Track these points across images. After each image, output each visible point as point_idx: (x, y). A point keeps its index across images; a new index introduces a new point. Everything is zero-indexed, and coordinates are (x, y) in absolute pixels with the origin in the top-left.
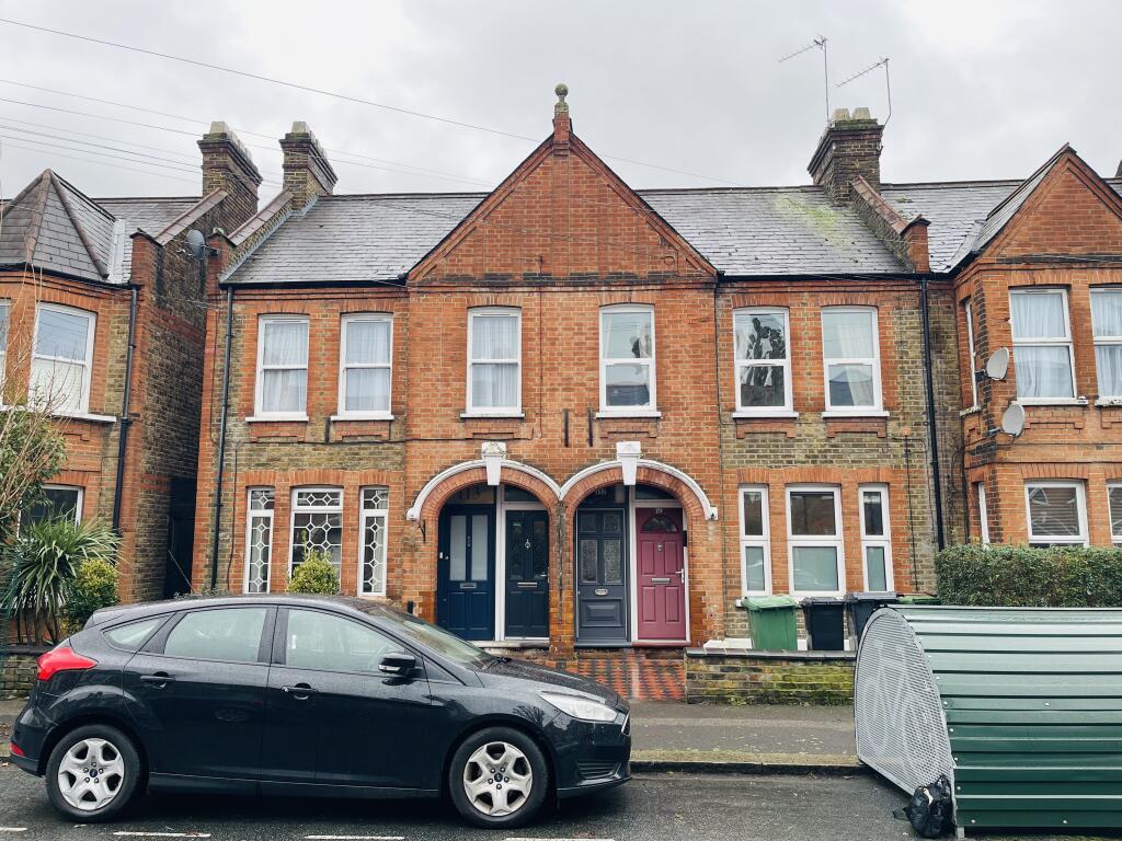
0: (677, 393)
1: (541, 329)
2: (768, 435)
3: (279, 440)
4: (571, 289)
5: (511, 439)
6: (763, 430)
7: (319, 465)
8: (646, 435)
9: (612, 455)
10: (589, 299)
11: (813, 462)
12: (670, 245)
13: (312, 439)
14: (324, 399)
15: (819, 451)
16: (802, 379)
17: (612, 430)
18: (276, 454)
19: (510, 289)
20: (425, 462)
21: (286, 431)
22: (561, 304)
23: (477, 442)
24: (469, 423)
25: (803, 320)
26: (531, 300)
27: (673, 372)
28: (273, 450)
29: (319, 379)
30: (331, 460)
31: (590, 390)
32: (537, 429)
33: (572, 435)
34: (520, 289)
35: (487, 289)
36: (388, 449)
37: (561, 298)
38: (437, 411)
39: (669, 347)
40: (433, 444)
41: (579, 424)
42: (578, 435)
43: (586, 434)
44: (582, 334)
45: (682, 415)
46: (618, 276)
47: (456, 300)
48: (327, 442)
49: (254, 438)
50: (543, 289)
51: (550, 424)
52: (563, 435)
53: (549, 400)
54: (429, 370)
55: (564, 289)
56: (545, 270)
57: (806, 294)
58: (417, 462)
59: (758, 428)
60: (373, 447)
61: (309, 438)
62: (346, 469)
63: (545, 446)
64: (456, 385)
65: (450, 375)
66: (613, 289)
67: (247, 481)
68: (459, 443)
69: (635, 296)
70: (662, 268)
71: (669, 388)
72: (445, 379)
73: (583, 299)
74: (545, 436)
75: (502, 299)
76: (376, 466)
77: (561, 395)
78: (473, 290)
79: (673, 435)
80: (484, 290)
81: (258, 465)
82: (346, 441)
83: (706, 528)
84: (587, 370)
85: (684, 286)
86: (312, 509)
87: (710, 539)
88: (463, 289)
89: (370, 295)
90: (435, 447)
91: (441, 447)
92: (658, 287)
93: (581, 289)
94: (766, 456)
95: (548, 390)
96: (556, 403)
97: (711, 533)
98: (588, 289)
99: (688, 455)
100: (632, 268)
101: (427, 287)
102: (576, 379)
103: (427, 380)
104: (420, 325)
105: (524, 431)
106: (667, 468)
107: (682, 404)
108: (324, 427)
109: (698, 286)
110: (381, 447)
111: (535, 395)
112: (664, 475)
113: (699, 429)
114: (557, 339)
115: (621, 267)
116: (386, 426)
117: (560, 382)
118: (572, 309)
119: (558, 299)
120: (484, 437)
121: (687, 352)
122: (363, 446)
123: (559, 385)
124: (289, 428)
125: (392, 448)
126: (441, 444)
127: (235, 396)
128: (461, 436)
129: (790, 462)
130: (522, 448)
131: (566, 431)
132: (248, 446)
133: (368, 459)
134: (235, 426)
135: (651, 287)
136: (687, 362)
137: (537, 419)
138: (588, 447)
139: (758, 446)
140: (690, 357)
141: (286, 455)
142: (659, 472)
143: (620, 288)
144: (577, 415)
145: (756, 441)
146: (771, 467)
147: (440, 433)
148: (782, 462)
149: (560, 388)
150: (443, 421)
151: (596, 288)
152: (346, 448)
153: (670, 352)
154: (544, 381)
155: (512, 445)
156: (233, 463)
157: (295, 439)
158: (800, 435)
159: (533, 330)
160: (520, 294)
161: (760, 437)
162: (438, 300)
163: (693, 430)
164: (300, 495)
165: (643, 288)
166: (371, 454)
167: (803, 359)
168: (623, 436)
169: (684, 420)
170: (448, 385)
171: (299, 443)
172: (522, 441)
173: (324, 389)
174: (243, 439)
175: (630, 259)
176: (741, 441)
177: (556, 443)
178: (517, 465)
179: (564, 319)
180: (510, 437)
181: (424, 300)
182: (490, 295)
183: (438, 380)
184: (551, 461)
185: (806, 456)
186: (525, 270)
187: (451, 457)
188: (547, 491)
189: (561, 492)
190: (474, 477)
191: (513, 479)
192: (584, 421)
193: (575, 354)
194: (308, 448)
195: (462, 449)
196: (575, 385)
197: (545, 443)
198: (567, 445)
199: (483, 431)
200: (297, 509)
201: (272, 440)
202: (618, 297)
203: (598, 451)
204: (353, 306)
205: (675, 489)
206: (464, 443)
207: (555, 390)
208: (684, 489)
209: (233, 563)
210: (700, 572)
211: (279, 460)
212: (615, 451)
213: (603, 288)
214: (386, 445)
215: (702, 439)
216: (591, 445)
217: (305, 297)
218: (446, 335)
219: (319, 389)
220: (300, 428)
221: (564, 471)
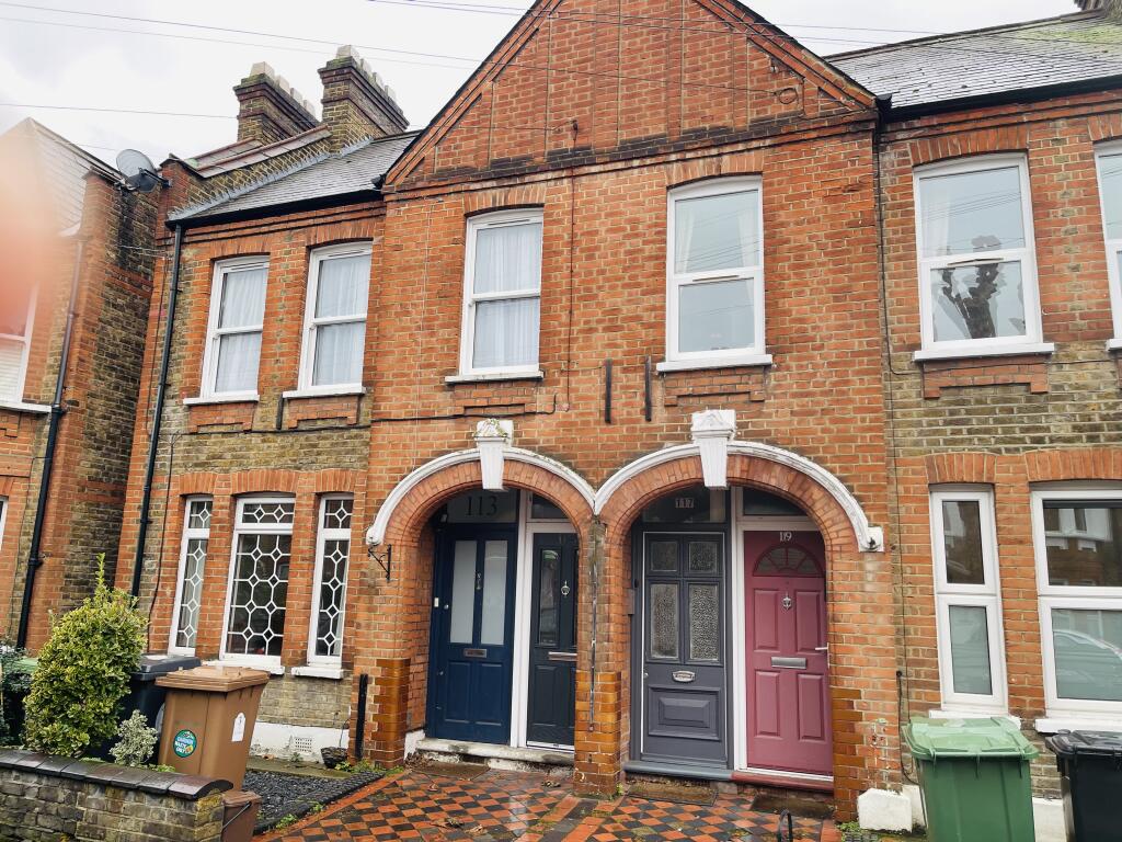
0: (801, 321)
1: (573, 235)
2: (990, 391)
3: (222, 429)
4: (620, 165)
5: (521, 414)
6: (978, 380)
7: (267, 463)
8: (745, 398)
9: (685, 436)
10: (650, 178)
11: (1091, 439)
12: (789, 70)
13: (261, 428)
14: (280, 369)
15: (1103, 418)
16: (1061, 279)
17: (685, 391)
18: (217, 449)
19: (527, 179)
20: (395, 454)
21: (230, 416)
22: (604, 193)
23: (470, 421)
24: (459, 391)
25: (1058, 169)
26: (560, 191)
27: (795, 285)
28: (215, 444)
29: (274, 342)
30: (281, 456)
31: (650, 326)
32: (561, 396)
33: (617, 404)
34: (542, 177)
35: (494, 184)
36: (356, 437)
37: (606, 182)
38: (415, 375)
39: (787, 241)
40: (408, 425)
41: (629, 384)
42: (626, 404)
43: (640, 401)
44: (637, 235)
45: (812, 358)
46: (699, 134)
47: (449, 206)
48: (279, 431)
49: (193, 427)
50: (577, 171)
51: (582, 387)
52: (603, 402)
53: (582, 348)
54: (407, 313)
55: (610, 167)
56: (582, 142)
57: (1060, 122)
58: (384, 454)
59: (967, 377)
60: (335, 435)
61: (258, 426)
62: (299, 469)
63: (575, 424)
64: (444, 333)
65: (436, 319)
66: (689, 155)
67: (182, 487)
68: (444, 423)
69: (727, 164)
70: (775, 110)
71: (787, 313)
72: (428, 326)
73: (643, 179)
74: (575, 407)
75: (515, 196)
76: (338, 464)
77: (601, 337)
78: (473, 187)
79: (795, 395)
80: (489, 184)
81: (196, 465)
82: (303, 426)
83: (861, 567)
84: (644, 293)
85: (814, 134)
86: (259, 528)
87: (868, 588)
88: (458, 188)
89: (343, 217)
90: (411, 431)
91: (420, 430)
92: (768, 142)
93: (636, 163)
94: (987, 431)
95: (580, 331)
96: (593, 352)
97: (870, 577)
98: (648, 161)
99: (824, 431)
100: (720, 119)
101: (410, 193)
102: (626, 310)
103: (403, 329)
104: (398, 248)
105: (541, 399)
106: (782, 455)
107: (813, 339)
108: (276, 409)
109: (843, 130)
110: (346, 434)
111: (561, 341)
112: (778, 469)
113: (847, 382)
114: (597, 248)
115: (704, 119)
116: (354, 403)
117: (600, 316)
118: (622, 198)
119: (602, 184)
120: (481, 412)
121: (821, 247)
122: (324, 433)
123: (599, 321)
124: (233, 411)
125: (361, 436)
126: (418, 425)
127: (178, 371)
128: (447, 413)
129: (1040, 440)
130: (538, 428)
131: (608, 398)
132: (187, 439)
133: (329, 453)
134: (174, 411)
135: (755, 144)
136: (822, 264)
137: (563, 379)
138: (644, 424)
139: (968, 412)
140: (826, 254)
141: (229, 450)
142: (769, 463)
143: (700, 153)
144: (625, 370)
145: (964, 402)
146: (998, 451)
147: (417, 407)
148: (1022, 440)
149: (600, 327)
150: (424, 390)
151: (661, 159)
152: (302, 438)
153: (790, 250)
154: (575, 318)
155: (523, 422)
156: (168, 463)
157: (240, 428)
158: (1061, 387)
159: (559, 237)
160: (543, 185)
161: (973, 394)
162: (421, 209)
163: (835, 384)
164: (248, 508)
165: (741, 147)
166: (332, 444)
167: (1060, 242)
168: (702, 401)
169: (815, 366)
170: (432, 334)
171: (246, 432)
172: (537, 417)
173: (282, 355)
174: (182, 429)
175: (720, 104)
176: (933, 404)
177: (591, 418)
178: (527, 455)
179: (607, 215)
180: (519, 410)
181: (405, 211)
182: (497, 191)
183: (419, 328)
184: (582, 448)
185: (1075, 428)
186: (551, 146)
187: (431, 446)
188: (575, 498)
189: (598, 499)
190: (463, 477)
191: (522, 478)
192: (637, 379)
193: (625, 270)
194: (255, 439)
195: (448, 433)
196: (625, 319)
197: (573, 419)
198: (608, 421)
199: (479, 403)
200: (242, 527)
201: (215, 429)
202: (699, 168)
203: (661, 428)
204: (323, 235)
205: (798, 494)
206: (451, 423)
207: (591, 330)
208: (817, 494)
209: (157, 605)
210: (850, 651)
211: (220, 457)
212: (688, 428)
213: (673, 157)
214: (354, 432)
215: (851, 401)
216: (649, 420)
217: (265, 229)
218: (432, 259)
219: (275, 354)
220: (247, 410)
221: (605, 465)
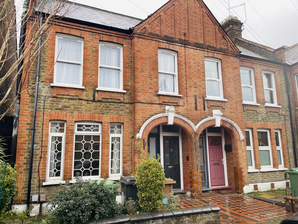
0: (230, 93)
1: (185, 62)
2: (252, 111)
3: (69, 97)
4: (195, 48)
5: (177, 105)
6: (251, 109)
7: (90, 111)
8: (222, 108)
9: (211, 115)
10: (201, 53)
11: (264, 121)
12: (225, 39)
13: (86, 98)
14: (92, 79)
15: (265, 118)
16: (259, 93)
17: (212, 105)
18: (67, 104)
19: (174, 44)
20: (143, 113)
21: (73, 93)
22: (191, 53)
23: (164, 105)
24: (161, 97)
25: (258, 73)
26: (182, 49)
27: (228, 85)
28: (65, 102)
29: (89, 70)
30: (96, 109)
31: (203, 88)
32: (186, 102)
33: (198, 105)
34: (178, 44)
35: (166, 42)
36: (123, 106)
37: (192, 51)
38: (147, 90)
39: (227, 76)
40: (146, 105)
41: (200, 101)
42: (200, 106)
43: (202, 105)
44: (199, 66)
45: (232, 101)
46: (210, 47)
47: (153, 44)
48: (94, 100)
49: (55, 95)
50: (186, 46)
51: (190, 100)
52: (195, 105)
53: (189, 91)
54: (144, 72)
55: (193, 47)
56: (186, 39)
57: (258, 65)
58: (140, 112)
60: (116, 104)
61: (84, 98)
62: (103, 114)
63: (189, 109)
64: (155, 80)
65: (152, 75)
66: (209, 51)
67: (51, 116)
68: (157, 105)
69: (216, 56)
70: (223, 47)
71: (227, 91)
72: (150, 76)
73: (199, 53)
74: (189, 105)
75: (171, 47)
76: (117, 114)
77: (193, 89)
78: (160, 41)
79: (230, 108)
80: (165, 41)
81: (57, 109)
82: (103, 100)
83: (241, 144)
84: (202, 80)
85: (230, 55)
86: (84, 133)
87: (243, 147)
88: (156, 39)
89: (113, 35)
90: (147, 106)
91: (150, 107)
92: (223, 53)
93: (199, 49)
94: (252, 119)
95: (189, 87)
96: (192, 92)
98: (201, 49)
99: (235, 116)
100: (214, 45)
101: (142, 36)
102: (198, 84)
103: (143, 76)
104: (139, 51)
105: (181, 102)
106: (230, 121)
107: (232, 97)
108: (92, 93)
109: (234, 55)
110: (120, 105)
111: (184, 88)
112: (228, 123)
113: (237, 107)
114: (191, 67)
115: (210, 43)
116: (122, 95)
117: (193, 84)
118: (195, 56)
120: (166, 104)
121: (232, 78)
122: (111, 103)
123: (193, 85)
124: (74, 91)
125: (125, 106)
126: (149, 105)
127: (43, 72)
128: (157, 102)
129: (258, 121)
130: (181, 109)
132: (51, 99)
133: (114, 110)
134: (43, 87)
135: (221, 53)
136: (232, 82)
137: (186, 98)
138: (203, 111)
139: (249, 115)
140: (233, 80)
141: (72, 105)
142: (227, 122)
143: (211, 51)
144: (199, 98)
145: (248, 113)
146: (253, 122)
147: (149, 100)
148: (256, 121)
149: (193, 86)
150: (150, 95)
151: (204, 50)
152: (103, 104)
153: (227, 78)
154: (187, 83)
155: (177, 108)
156: (42, 107)
157: (77, 98)
158: (260, 112)
159: (182, 61)
160: (177, 46)
161: (250, 112)
162: (146, 42)
163: (235, 107)
164: (79, 126)
165: (218, 53)
166: (115, 107)
167: (259, 86)
168: (214, 107)
169: (232, 103)
170: (152, 80)
171: (80, 99)
172: (180, 107)
173: (93, 75)
174: (48, 95)
175: (213, 41)
176: (245, 113)
177: (192, 109)
178: (180, 117)
179: (193, 59)
180: (176, 104)
181: (140, 41)
182: (167, 44)
183: (147, 77)
184: (191, 116)
185: (262, 119)
186: (179, 37)
187: (153, 111)
188: (190, 128)
189: (196, 128)
190: (163, 121)
191: (178, 122)
192: (201, 100)
193: (197, 74)
194: (84, 102)
195: (158, 108)
196: (198, 86)
198: (196, 110)
199: (166, 101)
200: (77, 133)
201: (65, 97)
202: (210, 54)
203: (207, 113)
204: (105, 38)
205: (231, 129)
206: (158, 106)
207: (191, 87)
208: (234, 129)
209: (42, 162)
210: (241, 160)
211: (68, 107)
212: (212, 113)
213: (206, 50)
214: (122, 104)
215: (238, 111)
216: (205, 110)
217: (82, 29)
218: (150, 58)
219: (90, 74)
220: (80, 92)
221: (196, 120)
